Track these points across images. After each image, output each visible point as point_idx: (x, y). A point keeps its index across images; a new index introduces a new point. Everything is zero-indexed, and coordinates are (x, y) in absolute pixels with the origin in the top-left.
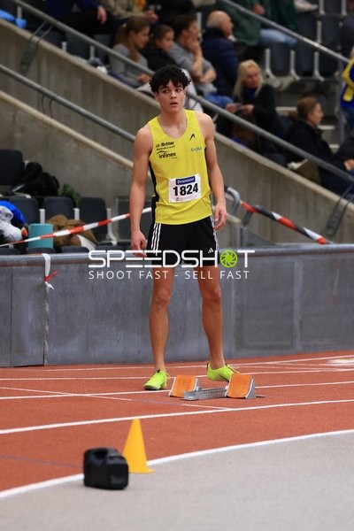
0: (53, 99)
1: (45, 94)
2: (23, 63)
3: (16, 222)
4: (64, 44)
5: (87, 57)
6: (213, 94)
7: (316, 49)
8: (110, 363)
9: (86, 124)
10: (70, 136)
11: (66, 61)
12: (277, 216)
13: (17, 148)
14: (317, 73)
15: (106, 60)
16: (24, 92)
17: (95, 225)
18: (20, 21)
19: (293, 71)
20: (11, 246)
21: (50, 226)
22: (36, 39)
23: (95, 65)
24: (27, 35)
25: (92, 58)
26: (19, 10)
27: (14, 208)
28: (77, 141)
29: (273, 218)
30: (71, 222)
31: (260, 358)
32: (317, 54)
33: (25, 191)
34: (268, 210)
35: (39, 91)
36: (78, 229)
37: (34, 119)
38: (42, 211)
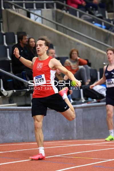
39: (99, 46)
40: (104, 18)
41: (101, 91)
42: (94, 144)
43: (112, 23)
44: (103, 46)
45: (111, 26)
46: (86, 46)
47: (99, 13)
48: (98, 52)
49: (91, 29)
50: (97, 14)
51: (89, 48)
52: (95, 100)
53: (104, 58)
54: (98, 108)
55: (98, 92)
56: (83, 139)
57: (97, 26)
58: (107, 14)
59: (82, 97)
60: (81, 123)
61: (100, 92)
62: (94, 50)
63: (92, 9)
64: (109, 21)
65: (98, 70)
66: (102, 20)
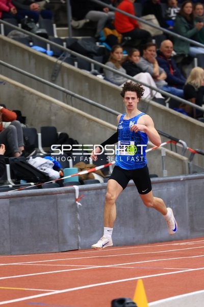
0: (72, 96)
1: (68, 94)
2: (53, 76)
3: (56, 168)
4: (76, 63)
5: (90, 70)
6: (165, 86)
9: (92, 108)
10: (84, 117)
11: (78, 73)
13: (53, 125)
15: (101, 71)
16: (55, 93)
17: (102, 167)
18: (49, 52)
20: (54, 182)
21: (76, 169)
22: (60, 62)
23: (95, 74)
24: (54, 60)
25: (93, 70)
26: (48, 46)
28: (88, 119)
30: (88, 166)
34: (203, 152)
35: (64, 92)
36: (92, 170)
37: (62, 108)
38: (71, 161)
39: (42, 86)
40: (50, 37)
41: (44, 168)
42: (29, 263)
43: (64, 47)
44: (48, 88)
45: (62, 51)
46: (17, 86)
47: (40, 28)
48: (40, 98)
49: (27, 57)
50: (38, 29)
51: (23, 89)
52: (32, 184)
53: (50, 108)
54: (37, 197)
55: (38, 168)
56: (10, 253)
57: (37, 50)
58: (55, 29)
59: (9, 179)
60: (7, 226)
61: (42, 169)
62: (32, 94)
63: (29, 20)
64: (60, 41)
65: (39, 130)
66: (47, 40)
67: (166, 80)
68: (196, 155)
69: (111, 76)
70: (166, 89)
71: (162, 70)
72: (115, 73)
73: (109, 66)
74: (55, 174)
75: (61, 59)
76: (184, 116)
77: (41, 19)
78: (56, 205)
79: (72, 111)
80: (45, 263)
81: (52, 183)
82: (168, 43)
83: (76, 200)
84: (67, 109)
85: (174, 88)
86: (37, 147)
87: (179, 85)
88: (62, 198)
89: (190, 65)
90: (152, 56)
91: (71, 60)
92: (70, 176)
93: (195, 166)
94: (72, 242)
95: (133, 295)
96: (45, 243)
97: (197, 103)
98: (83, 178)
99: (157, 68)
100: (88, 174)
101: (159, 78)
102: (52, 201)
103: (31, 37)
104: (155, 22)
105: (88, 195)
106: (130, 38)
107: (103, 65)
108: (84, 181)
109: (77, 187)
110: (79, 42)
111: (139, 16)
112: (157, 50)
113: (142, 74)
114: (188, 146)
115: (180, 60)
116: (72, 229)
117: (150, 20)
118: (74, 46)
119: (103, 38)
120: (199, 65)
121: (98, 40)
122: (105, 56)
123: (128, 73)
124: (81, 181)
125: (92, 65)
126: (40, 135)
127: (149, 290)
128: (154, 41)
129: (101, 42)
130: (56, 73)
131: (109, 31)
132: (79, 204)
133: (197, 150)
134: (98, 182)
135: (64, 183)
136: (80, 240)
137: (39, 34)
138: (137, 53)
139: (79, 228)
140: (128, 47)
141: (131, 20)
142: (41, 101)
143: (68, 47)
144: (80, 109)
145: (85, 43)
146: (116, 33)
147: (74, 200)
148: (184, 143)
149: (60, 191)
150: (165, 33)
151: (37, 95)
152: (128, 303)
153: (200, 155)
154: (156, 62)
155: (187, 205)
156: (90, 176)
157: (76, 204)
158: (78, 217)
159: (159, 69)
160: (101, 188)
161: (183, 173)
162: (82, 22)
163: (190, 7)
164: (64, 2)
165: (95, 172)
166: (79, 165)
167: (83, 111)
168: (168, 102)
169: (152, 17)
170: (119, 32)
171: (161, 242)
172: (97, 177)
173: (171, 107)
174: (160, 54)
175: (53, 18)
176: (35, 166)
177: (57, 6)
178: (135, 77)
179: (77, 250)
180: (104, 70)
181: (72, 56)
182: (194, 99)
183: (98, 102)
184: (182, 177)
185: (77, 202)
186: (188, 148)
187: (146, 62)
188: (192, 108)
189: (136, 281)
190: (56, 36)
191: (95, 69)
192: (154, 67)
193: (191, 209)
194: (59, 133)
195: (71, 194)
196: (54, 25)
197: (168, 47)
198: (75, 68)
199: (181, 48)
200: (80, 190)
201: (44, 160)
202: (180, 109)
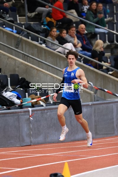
0: (28, 56)
1: (25, 55)
2: (17, 45)
3: (18, 98)
4: (30, 37)
5: (38, 41)
6: (81, 51)
7: (114, 34)
8: (53, 143)
9: (39, 64)
10: (35, 68)
11: (31, 43)
12: (106, 90)
13: (17, 73)
14: (115, 42)
15: (44, 42)
16: (18, 54)
17: (45, 97)
18: (14, 31)
19: (107, 42)
20: (17, 106)
21: (30, 98)
22: (21, 37)
23: (41, 44)
24: (17, 35)
25: (40, 41)
26: (14, 27)
27: (17, 93)
28: (37, 69)
29: (105, 91)
30: (37, 97)
31: (103, 138)
32: (115, 35)
33: (20, 87)
34: (103, 88)
35: (23, 54)
36: (39, 99)
37: (22, 63)
38: (27, 94)
39: (10, 51)
40: (15, 22)
41: (11, 98)
42: (3, 153)
43: (23, 28)
44: (14, 51)
45: (22, 30)
47: (9, 17)
48: (9, 57)
49: (2, 34)
50: (8, 17)
52: (5, 107)
53: (15, 63)
54: (7, 115)
55: (8, 98)
57: (8, 30)
58: (18, 18)
61: (10, 99)
62: (4, 55)
63: (3, 13)
64: (21, 25)
65: (9, 76)
66: (13, 24)
67: (81, 47)
68: (99, 91)
69: (50, 45)
70: (81, 52)
71: (79, 41)
72: (52, 43)
73: (49, 39)
74: (18, 101)
75: (21, 35)
76: (92, 68)
77: (10, 12)
78: (18, 119)
79: (28, 65)
80: (12, 153)
81: (16, 106)
82: (83, 26)
83: (30, 116)
84: (25, 64)
85: (86, 52)
86: (8, 86)
87: (89, 50)
88: (22, 115)
89: (95, 39)
90: (73, 33)
91: (27, 36)
92: (26, 103)
93: (98, 97)
94: (27, 140)
95: (62, 171)
96: (12, 141)
97: (99, 61)
98: (34, 103)
99: (76, 41)
100: (37, 101)
101: (77, 46)
102: (16, 117)
103: (4, 22)
104: (75, 14)
105: (37, 113)
106: (61, 23)
107: (45, 39)
108: (35, 105)
109: (30, 109)
110: (31, 25)
111: (66, 11)
112: (77, 30)
113: (67, 44)
114: (94, 85)
115: (89, 36)
116: (27, 133)
117: (72, 13)
118: (29, 28)
119: (45, 23)
120: (100, 39)
121: (42, 24)
122: (47, 33)
123: (59, 43)
124: (33, 106)
125: (39, 39)
126: (9, 79)
127: (71, 168)
128: (74, 25)
129: (44, 25)
130: (18, 43)
131: (49, 19)
132: (31, 119)
133: (99, 87)
134: (42, 106)
135: (23, 107)
136: (32, 140)
137: (8, 21)
138: (65, 32)
139: (31, 133)
140: (60, 28)
141: (62, 13)
142: (10, 59)
143: (25, 28)
144: (32, 64)
145: (35, 26)
146: (53, 20)
147: (28, 117)
148: (91, 83)
149: (20, 111)
150: (81, 20)
151: (7, 56)
152: (59, 176)
153: (100, 90)
154: (76, 37)
155: (93, 119)
156: (38, 102)
157: (30, 119)
158: (31, 126)
159: (77, 41)
160: (44, 110)
161: (91, 101)
162: (33, 14)
163: (95, 5)
164: (23, 2)
165: (40, 100)
166: (32, 96)
167: (34, 65)
168: (83, 60)
169: (73, 11)
170: (54, 20)
171: (78, 140)
172: (42, 103)
173: (84, 63)
174: (78, 32)
175: (17, 11)
176: (6, 97)
177: (19, 5)
178: (64, 46)
179: (31, 145)
180: (46, 41)
181: (28, 33)
182: (97, 58)
183: (42, 60)
184: (90, 103)
185: (30, 118)
186: (94, 86)
187: (70, 37)
188: (96, 63)
189: (64, 163)
190: (18, 22)
191: (41, 41)
192: (74, 40)
193: (95, 121)
194: (20, 78)
195: (27, 113)
196: (18, 15)
197: (82, 28)
198: (30, 40)
199: (90, 29)
200: (32, 111)
201: (12, 94)
202: (90, 64)
